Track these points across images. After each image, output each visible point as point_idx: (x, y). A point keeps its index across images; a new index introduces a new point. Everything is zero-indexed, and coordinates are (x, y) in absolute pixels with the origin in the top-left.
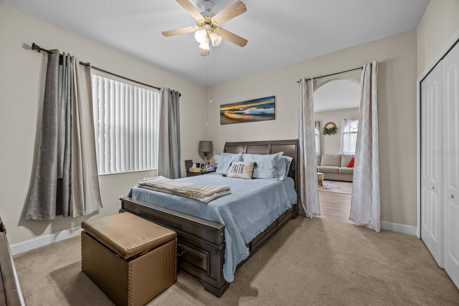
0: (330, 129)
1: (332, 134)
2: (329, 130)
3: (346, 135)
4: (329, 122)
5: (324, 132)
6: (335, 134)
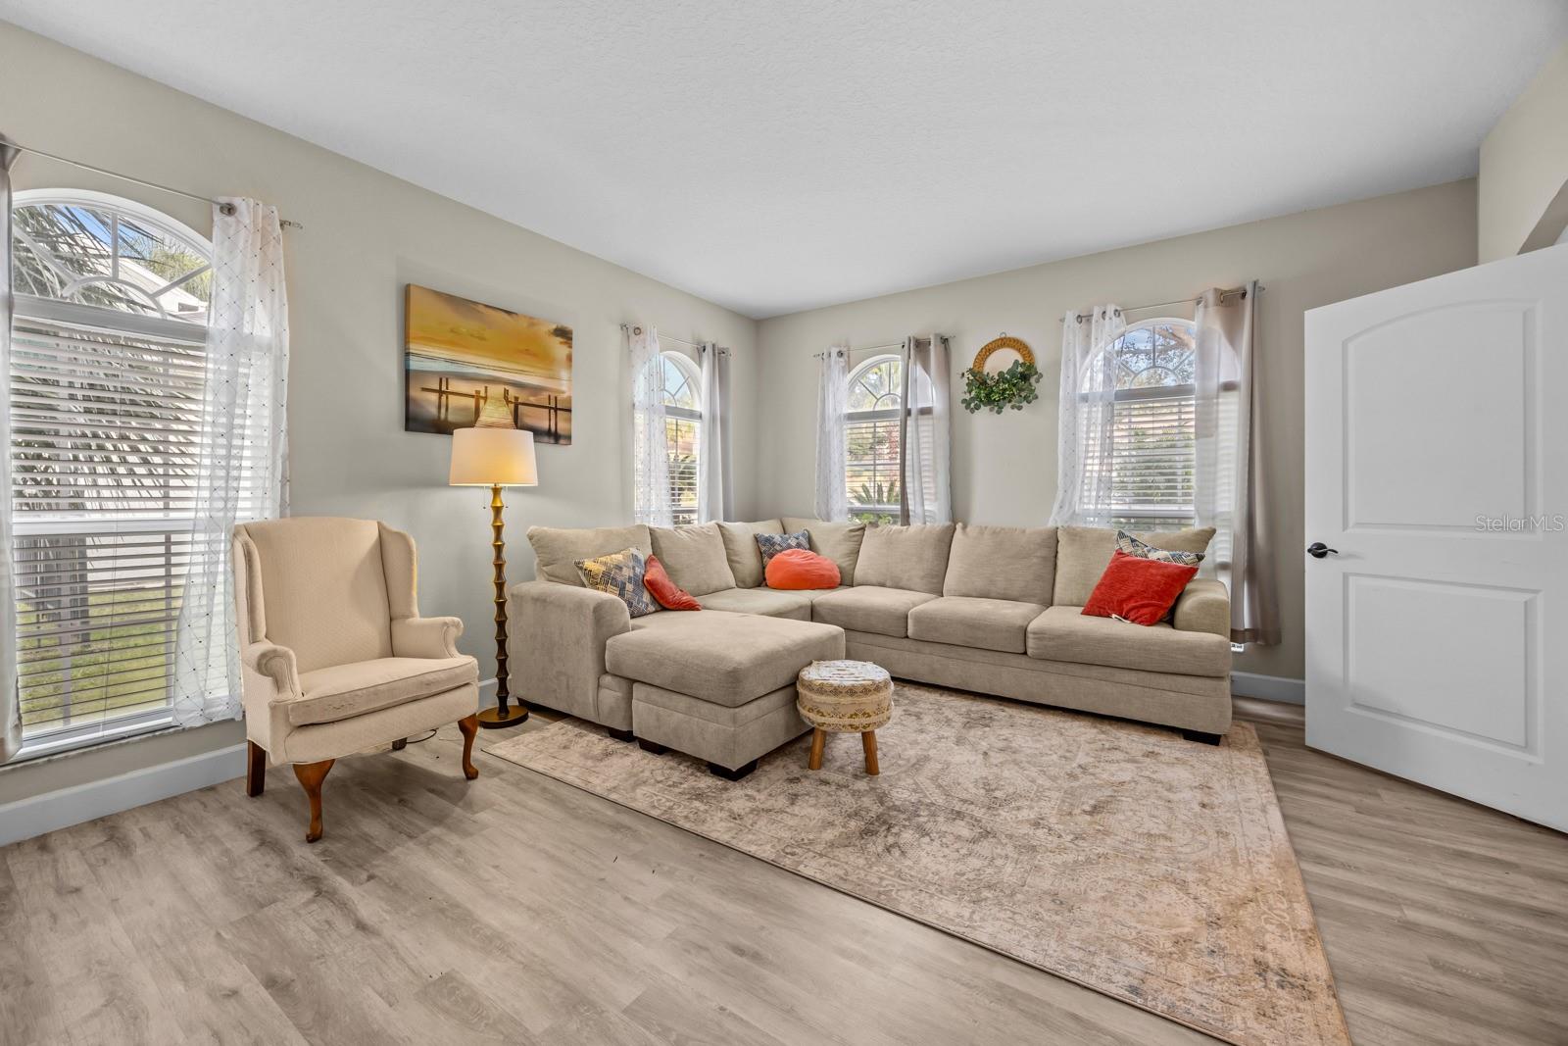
0: (1001, 374)
1: (1009, 405)
2: (998, 382)
3: (1089, 412)
4: (995, 336)
5: (967, 397)
6: (1024, 404)
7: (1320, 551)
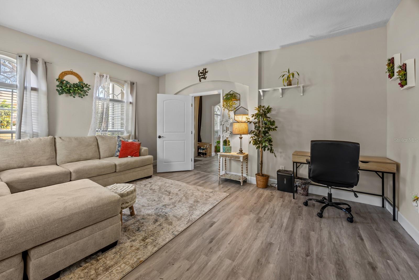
4: (68, 69)
6: (83, 97)
7: (160, 137)
